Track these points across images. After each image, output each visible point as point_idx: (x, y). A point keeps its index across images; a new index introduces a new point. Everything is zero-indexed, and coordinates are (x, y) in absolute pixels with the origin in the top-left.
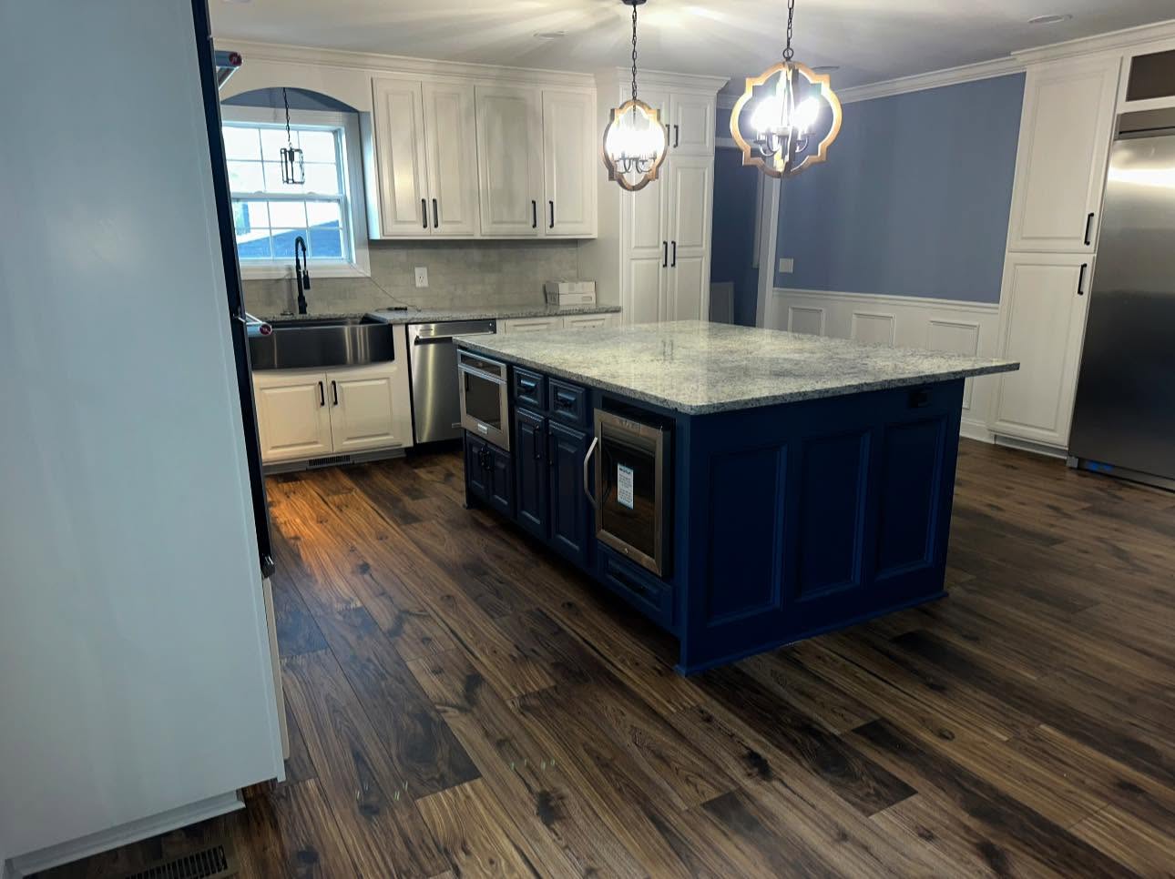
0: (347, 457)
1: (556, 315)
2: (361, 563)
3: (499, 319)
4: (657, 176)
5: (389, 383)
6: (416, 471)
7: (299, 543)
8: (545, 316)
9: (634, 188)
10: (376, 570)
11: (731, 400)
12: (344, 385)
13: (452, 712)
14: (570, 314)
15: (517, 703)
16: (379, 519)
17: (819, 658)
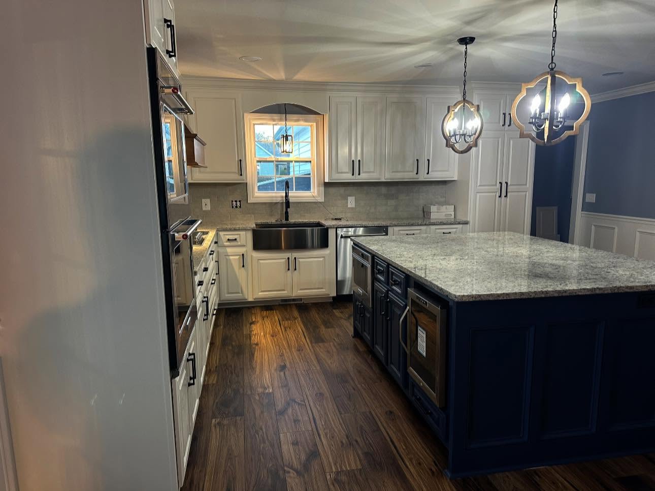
0: (301, 299)
1: (425, 225)
2: (283, 364)
3: (390, 226)
4: (476, 145)
5: (325, 259)
6: (334, 311)
7: (257, 347)
8: (418, 225)
9: (462, 152)
10: (289, 370)
11: (488, 293)
12: (301, 260)
13: (293, 474)
14: (434, 224)
15: (333, 476)
16: (303, 337)
17: (554, 483)
